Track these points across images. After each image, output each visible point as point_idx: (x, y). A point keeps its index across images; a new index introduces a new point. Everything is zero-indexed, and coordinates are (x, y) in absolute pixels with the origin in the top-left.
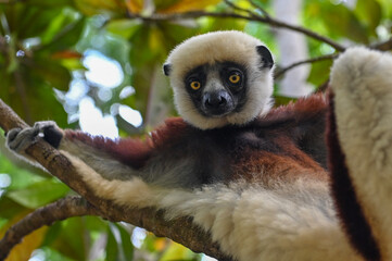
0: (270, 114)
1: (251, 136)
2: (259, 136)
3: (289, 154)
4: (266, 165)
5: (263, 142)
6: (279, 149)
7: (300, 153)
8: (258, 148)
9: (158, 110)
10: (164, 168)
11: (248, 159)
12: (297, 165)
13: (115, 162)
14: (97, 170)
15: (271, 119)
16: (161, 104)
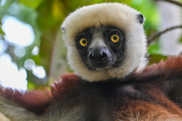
0: (145, 71)
1: (130, 89)
2: (136, 88)
3: (160, 103)
4: (141, 112)
5: (139, 93)
6: (152, 99)
7: (169, 102)
8: (135, 98)
9: (59, 66)
10: (61, 114)
11: (127, 107)
12: (165, 112)
13: (22, 109)
14: (7, 116)
15: (146, 74)
16: (62, 62)
